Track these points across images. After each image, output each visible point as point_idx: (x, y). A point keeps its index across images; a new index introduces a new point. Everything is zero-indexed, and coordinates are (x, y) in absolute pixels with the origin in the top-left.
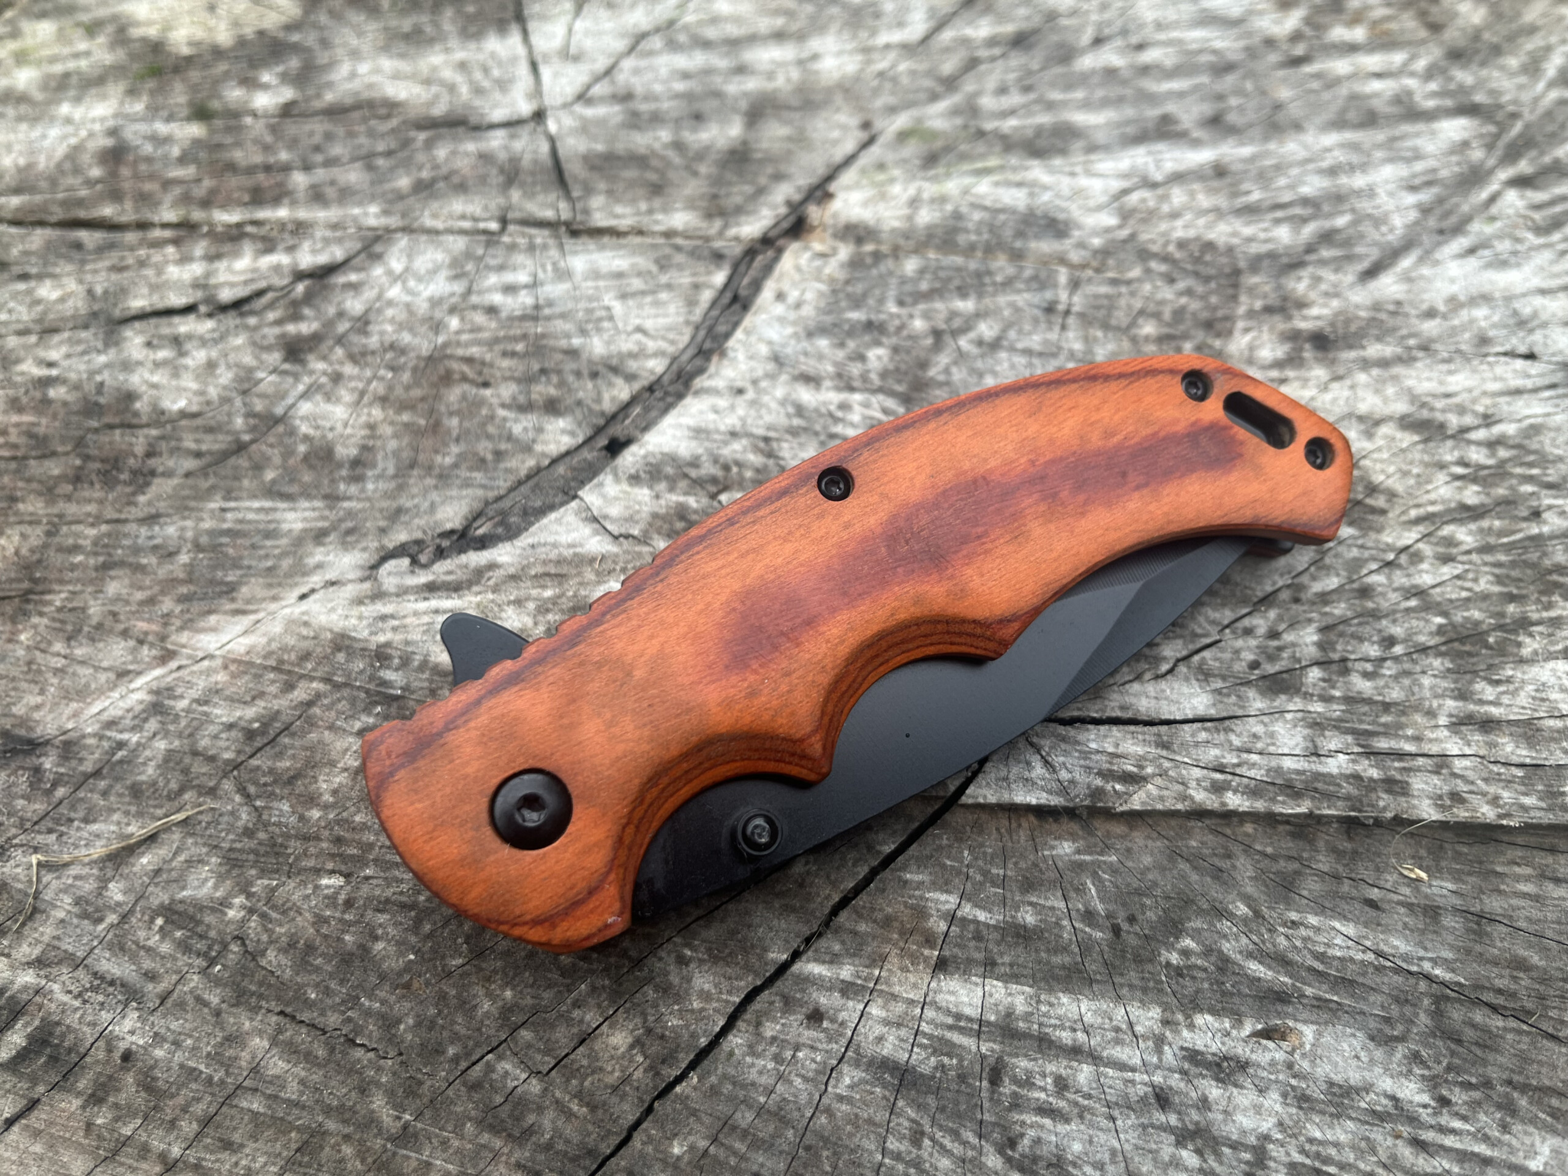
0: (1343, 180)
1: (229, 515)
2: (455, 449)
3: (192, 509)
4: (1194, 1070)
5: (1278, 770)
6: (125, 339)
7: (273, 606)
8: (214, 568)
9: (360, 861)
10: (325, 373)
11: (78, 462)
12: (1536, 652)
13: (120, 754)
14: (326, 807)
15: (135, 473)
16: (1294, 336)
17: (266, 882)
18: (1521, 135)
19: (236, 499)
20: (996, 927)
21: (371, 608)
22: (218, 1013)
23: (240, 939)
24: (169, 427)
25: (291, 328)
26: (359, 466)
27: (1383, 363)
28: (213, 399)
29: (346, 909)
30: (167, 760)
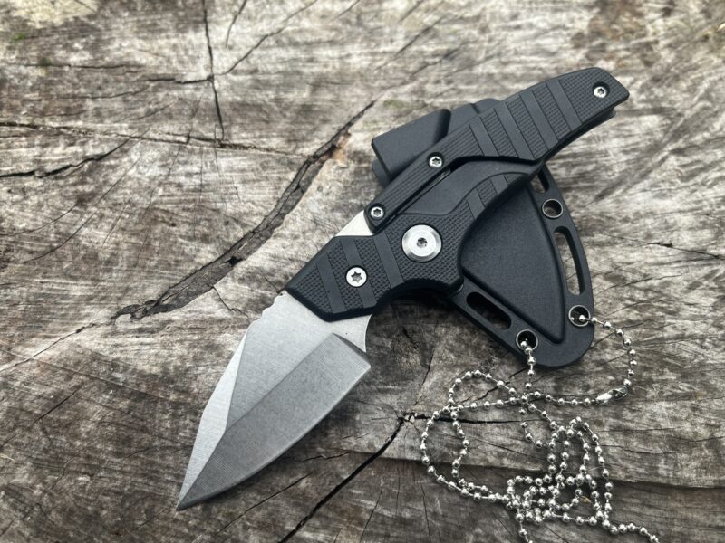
0: (594, 145)
1: (44, 286)
2: (156, 258)
3: (27, 281)
5: (529, 449)
7: (64, 335)
8: (36, 313)
9: (98, 468)
10: (95, 214)
12: (653, 397)
14: (83, 440)
17: (52, 477)
18: (682, 126)
19: (49, 277)
20: (392, 518)
21: (110, 340)
22: (28, 540)
23: (39, 505)
24: (17, 237)
25: (80, 188)
26: (109, 264)
27: (601, 245)
28: (40, 223)
29: (90, 492)
30: (8, 412)
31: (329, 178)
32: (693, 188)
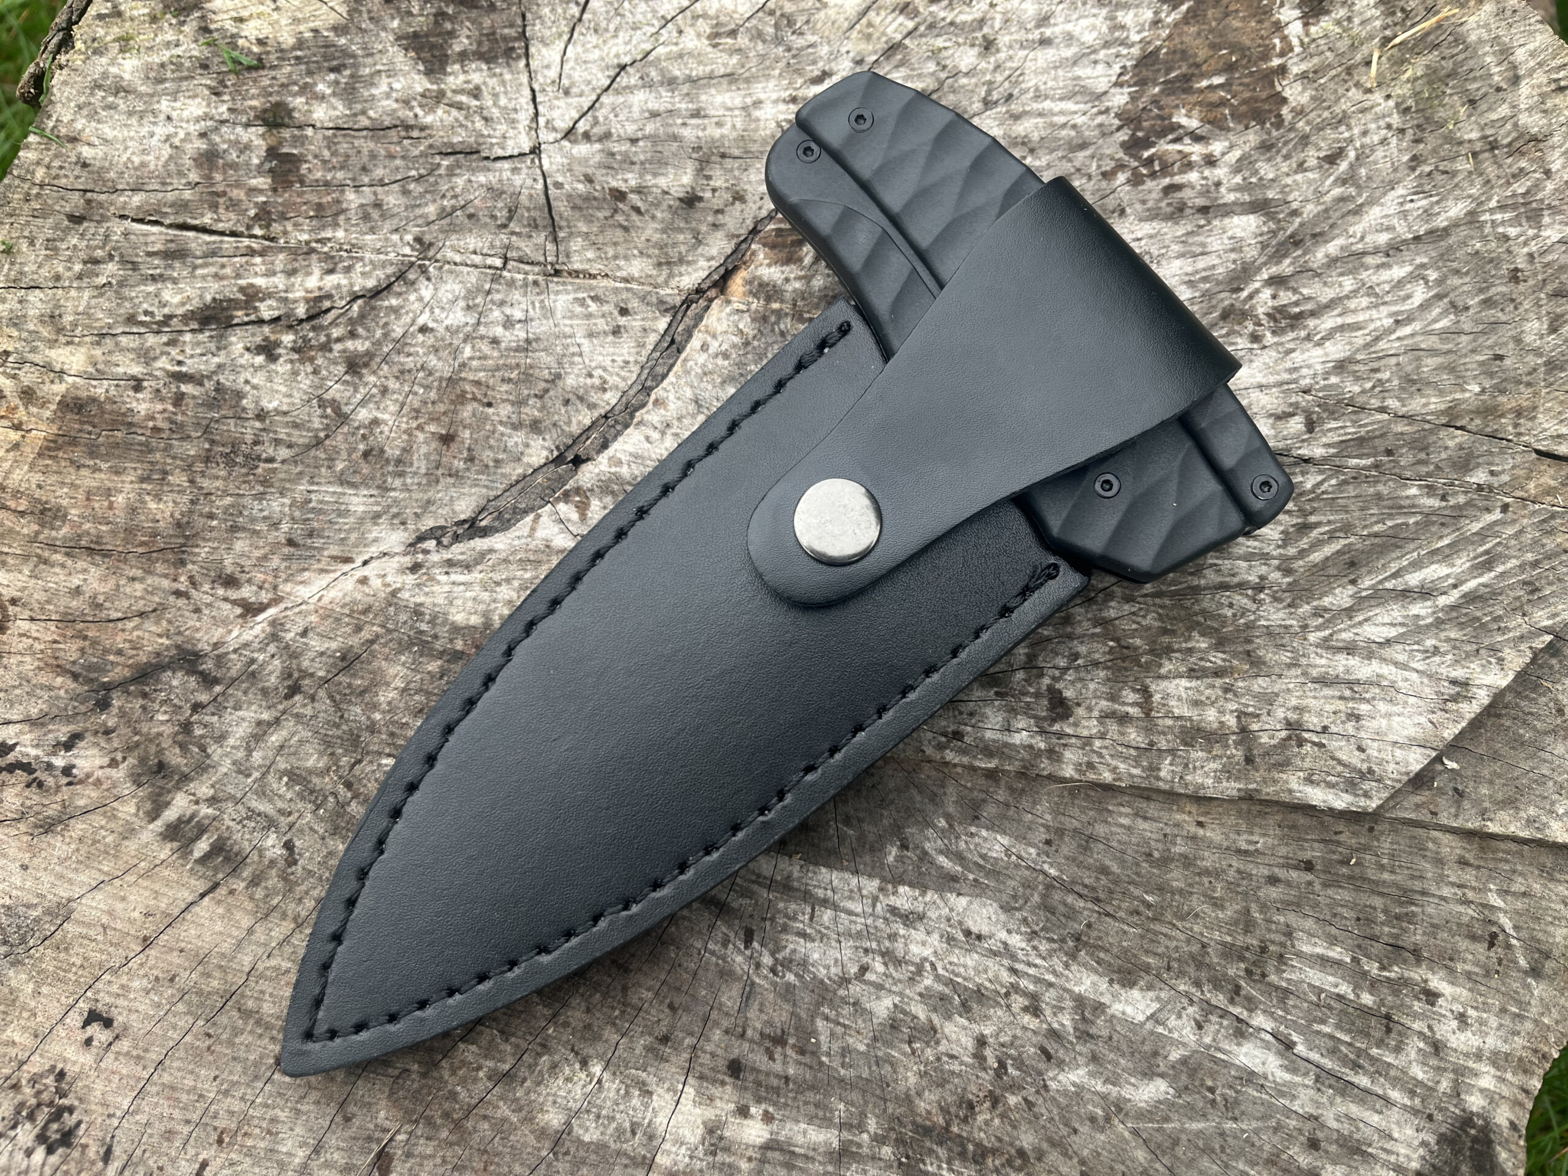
1: (313, 496)
3: (288, 489)
4: (892, 918)
5: (982, 739)
6: (231, 344)
7: (347, 567)
8: (305, 536)
10: (375, 386)
11: (207, 446)
12: (1170, 671)
13: (254, 667)
14: (384, 712)
15: (246, 456)
17: (348, 759)
18: (1293, 234)
19: (317, 484)
21: (410, 577)
22: (323, 839)
23: (335, 794)
24: (268, 421)
25: (350, 345)
26: (402, 463)
28: (297, 401)
30: (282, 673)
31: (720, 329)
32: (1291, 346)
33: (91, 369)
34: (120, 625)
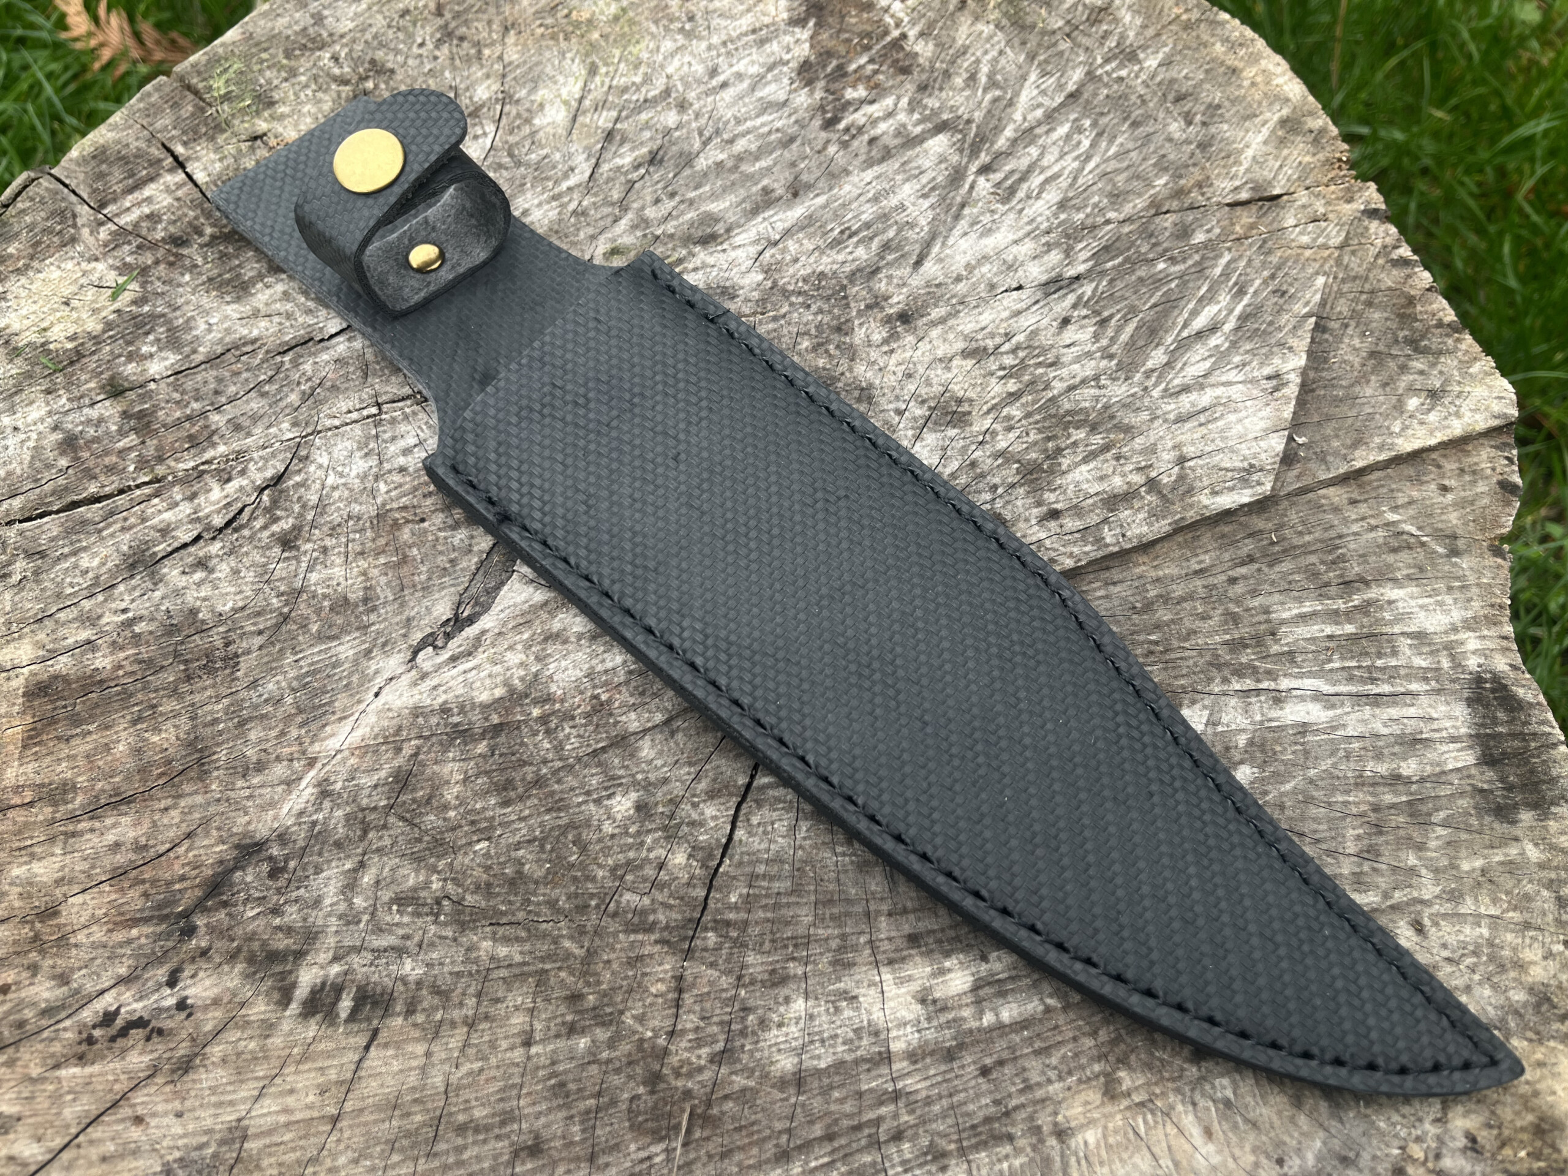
0: (884, 203)
1: (302, 663)
2: (424, 569)
3: (277, 668)
6: (165, 575)
7: (362, 707)
8: (311, 699)
9: (492, 828)
10: (314, 550)
11: (182, 667)
12: (1069, 465)
13: (317, 828)
14: (456, 808)
15: (224, 660)
16: (888, 320)
17: (444, 861)
18: (976, 135)
19: (301, 651)
21: (424, 685)
22: (455, 940)
23: (446, 897)
24: (230, 622)
25: (275, 528)
26: (369, 600)
27: (943, 320)
28: (249, 593)
29: (498, 856)
30: (347, 820)
32: (1019, 207)
33: (41, 653)
34: (171, 854)
